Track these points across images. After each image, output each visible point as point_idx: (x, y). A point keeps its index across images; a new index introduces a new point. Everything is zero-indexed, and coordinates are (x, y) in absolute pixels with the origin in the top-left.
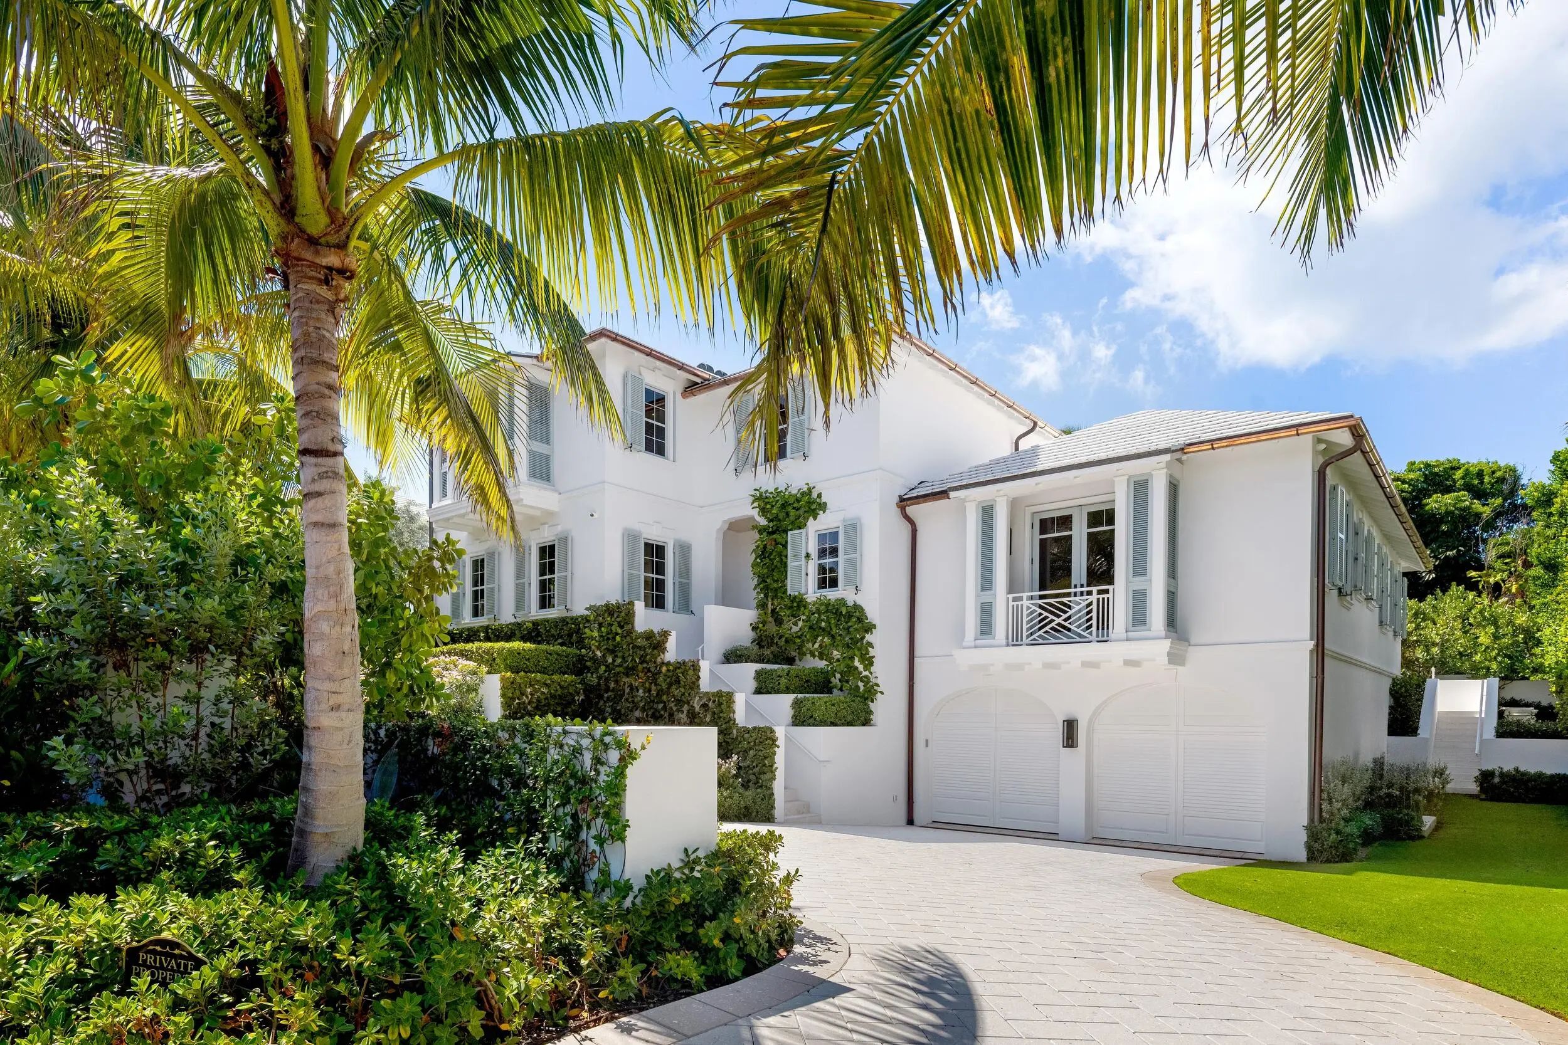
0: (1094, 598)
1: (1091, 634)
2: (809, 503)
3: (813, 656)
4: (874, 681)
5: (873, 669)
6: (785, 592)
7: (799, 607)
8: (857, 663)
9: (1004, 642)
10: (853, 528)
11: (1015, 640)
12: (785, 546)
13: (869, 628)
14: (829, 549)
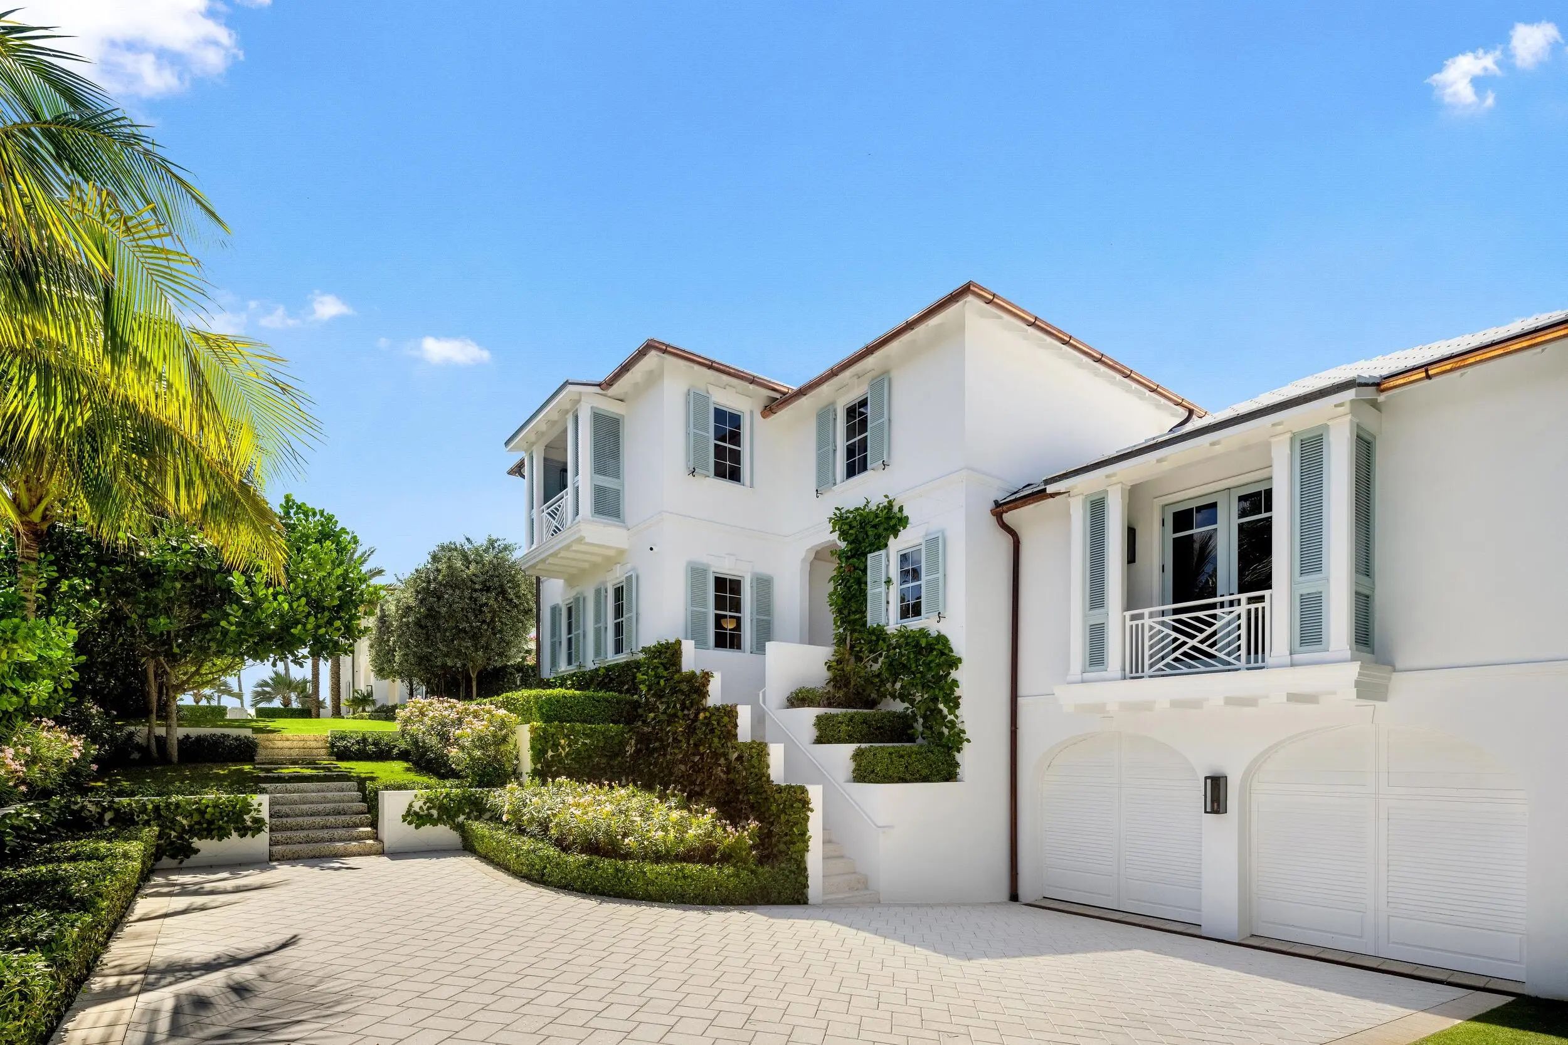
0: (1242, 609)
1: (1238, 658)
2: (889, 518)
3: (894, 698)
4: (959, 726)
5: (957, 712)
6: (865, 624)
7: (878, 640)
8: (941, 706)
9: (1119, 674)
10: (934, 544)
11: (1135, 670)
12: (865, 571)
13: (954, 663)
14: (910, 572)
